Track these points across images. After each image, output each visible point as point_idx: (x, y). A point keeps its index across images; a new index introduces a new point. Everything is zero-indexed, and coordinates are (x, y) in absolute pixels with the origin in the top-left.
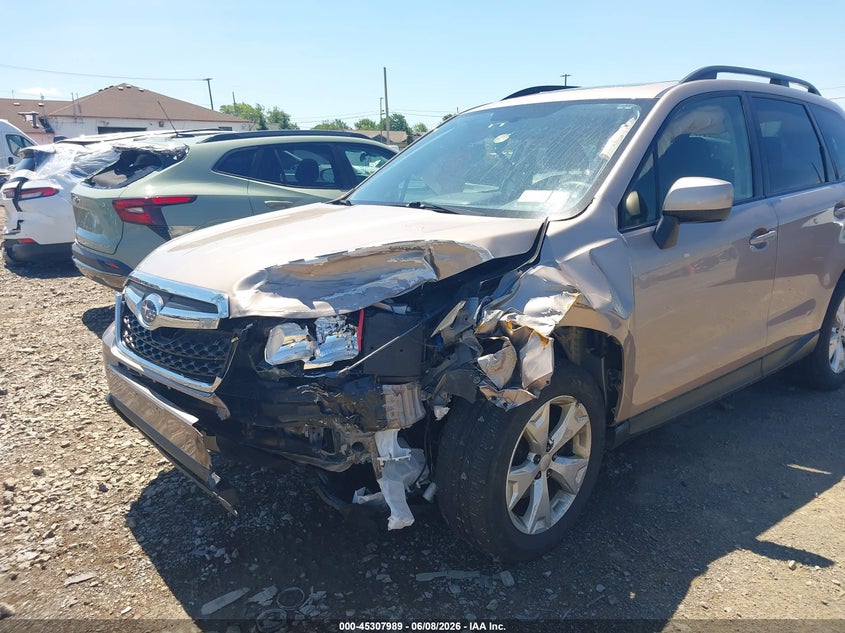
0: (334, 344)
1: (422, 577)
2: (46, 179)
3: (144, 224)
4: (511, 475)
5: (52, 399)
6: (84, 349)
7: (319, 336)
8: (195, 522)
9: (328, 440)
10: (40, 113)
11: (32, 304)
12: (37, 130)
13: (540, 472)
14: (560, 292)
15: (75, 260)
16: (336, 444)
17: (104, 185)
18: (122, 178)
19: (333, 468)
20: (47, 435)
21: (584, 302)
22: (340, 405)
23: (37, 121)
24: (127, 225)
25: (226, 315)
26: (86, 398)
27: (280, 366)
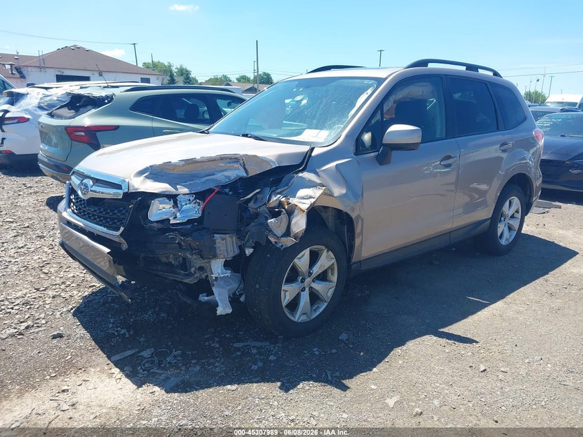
0: (187, 210)
1: (236, 345)
2: (21, 111)
3: (85, 143)
4: (284, 287)
5: (25, 249)
6: (45, 221)
7: (179, 205)
8: (109, 316)
9: (184, 265)
10: (16, 64)
11: (11, 193)
12: (13, 76)
13: (304, 288)
14: (316, 186)
15: (40, 165)
16: (188, 267)
17: (60, 117)
18: (72, 112)
19: (187, 281)
20: (22, 269)
21: (328, 192)
22: (190, 244)
23: (14, 69)
24: (73, 142)
25: (126, 190)
26: (46, 249)
27: (157, 222)
